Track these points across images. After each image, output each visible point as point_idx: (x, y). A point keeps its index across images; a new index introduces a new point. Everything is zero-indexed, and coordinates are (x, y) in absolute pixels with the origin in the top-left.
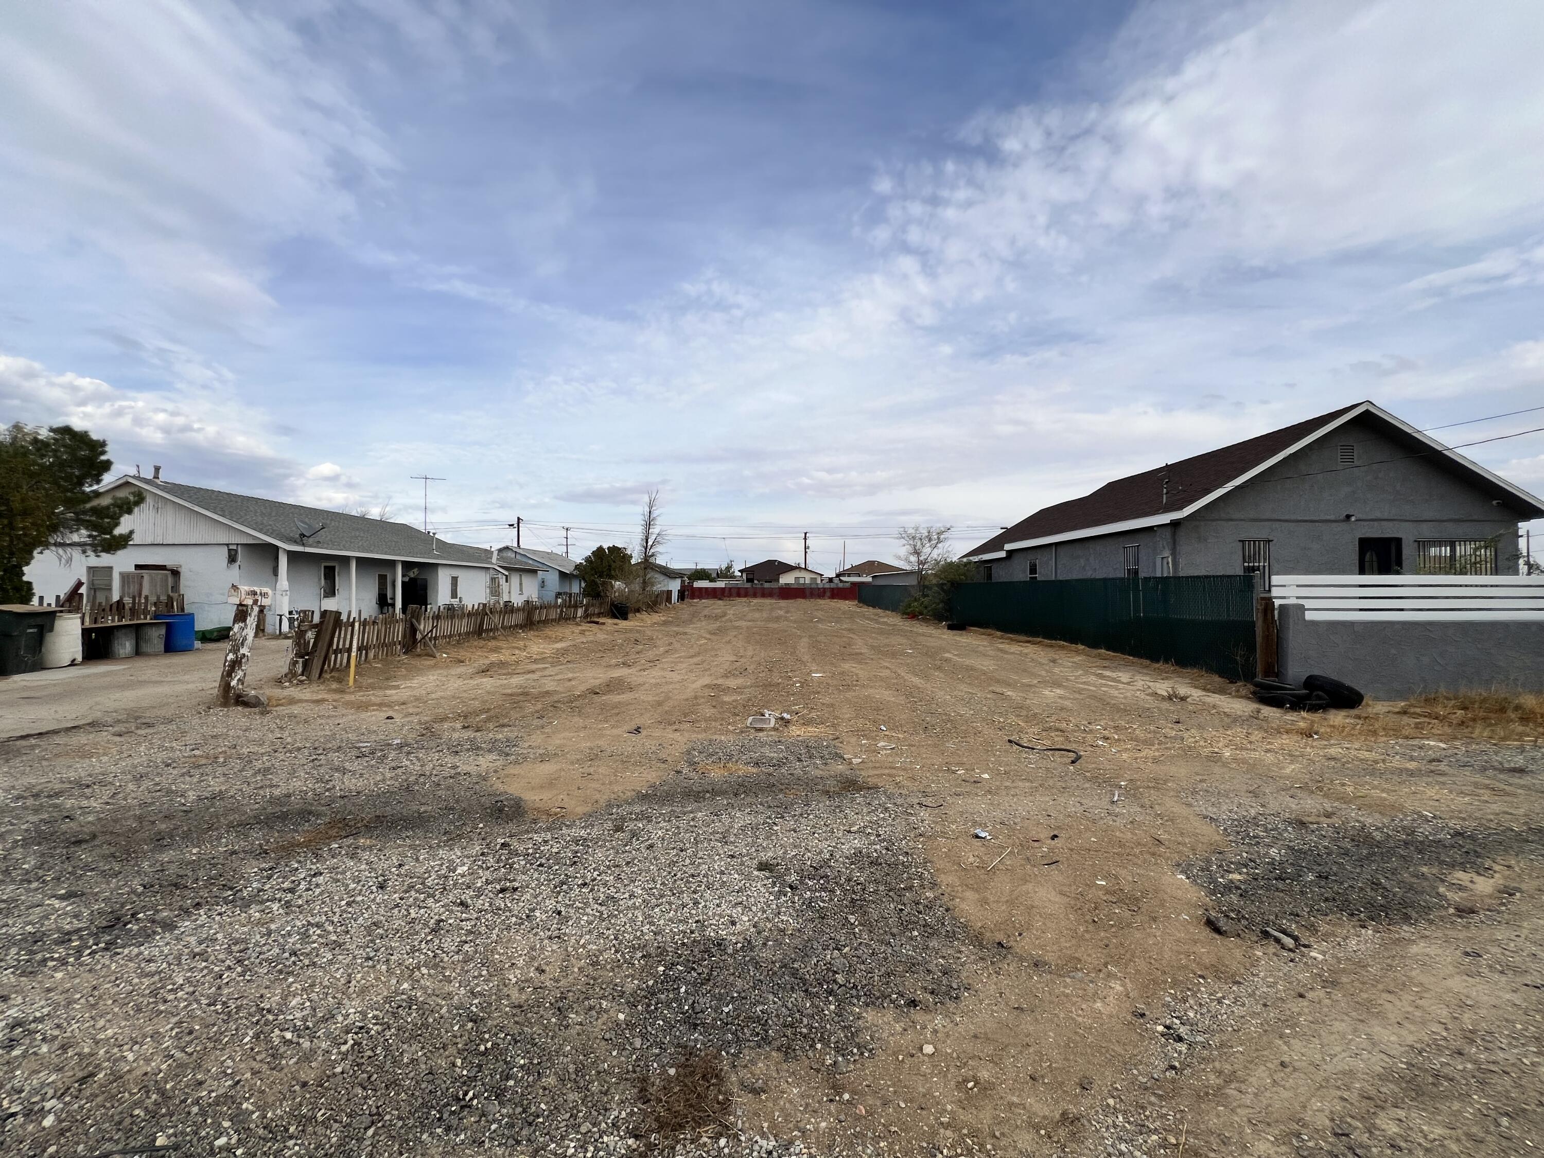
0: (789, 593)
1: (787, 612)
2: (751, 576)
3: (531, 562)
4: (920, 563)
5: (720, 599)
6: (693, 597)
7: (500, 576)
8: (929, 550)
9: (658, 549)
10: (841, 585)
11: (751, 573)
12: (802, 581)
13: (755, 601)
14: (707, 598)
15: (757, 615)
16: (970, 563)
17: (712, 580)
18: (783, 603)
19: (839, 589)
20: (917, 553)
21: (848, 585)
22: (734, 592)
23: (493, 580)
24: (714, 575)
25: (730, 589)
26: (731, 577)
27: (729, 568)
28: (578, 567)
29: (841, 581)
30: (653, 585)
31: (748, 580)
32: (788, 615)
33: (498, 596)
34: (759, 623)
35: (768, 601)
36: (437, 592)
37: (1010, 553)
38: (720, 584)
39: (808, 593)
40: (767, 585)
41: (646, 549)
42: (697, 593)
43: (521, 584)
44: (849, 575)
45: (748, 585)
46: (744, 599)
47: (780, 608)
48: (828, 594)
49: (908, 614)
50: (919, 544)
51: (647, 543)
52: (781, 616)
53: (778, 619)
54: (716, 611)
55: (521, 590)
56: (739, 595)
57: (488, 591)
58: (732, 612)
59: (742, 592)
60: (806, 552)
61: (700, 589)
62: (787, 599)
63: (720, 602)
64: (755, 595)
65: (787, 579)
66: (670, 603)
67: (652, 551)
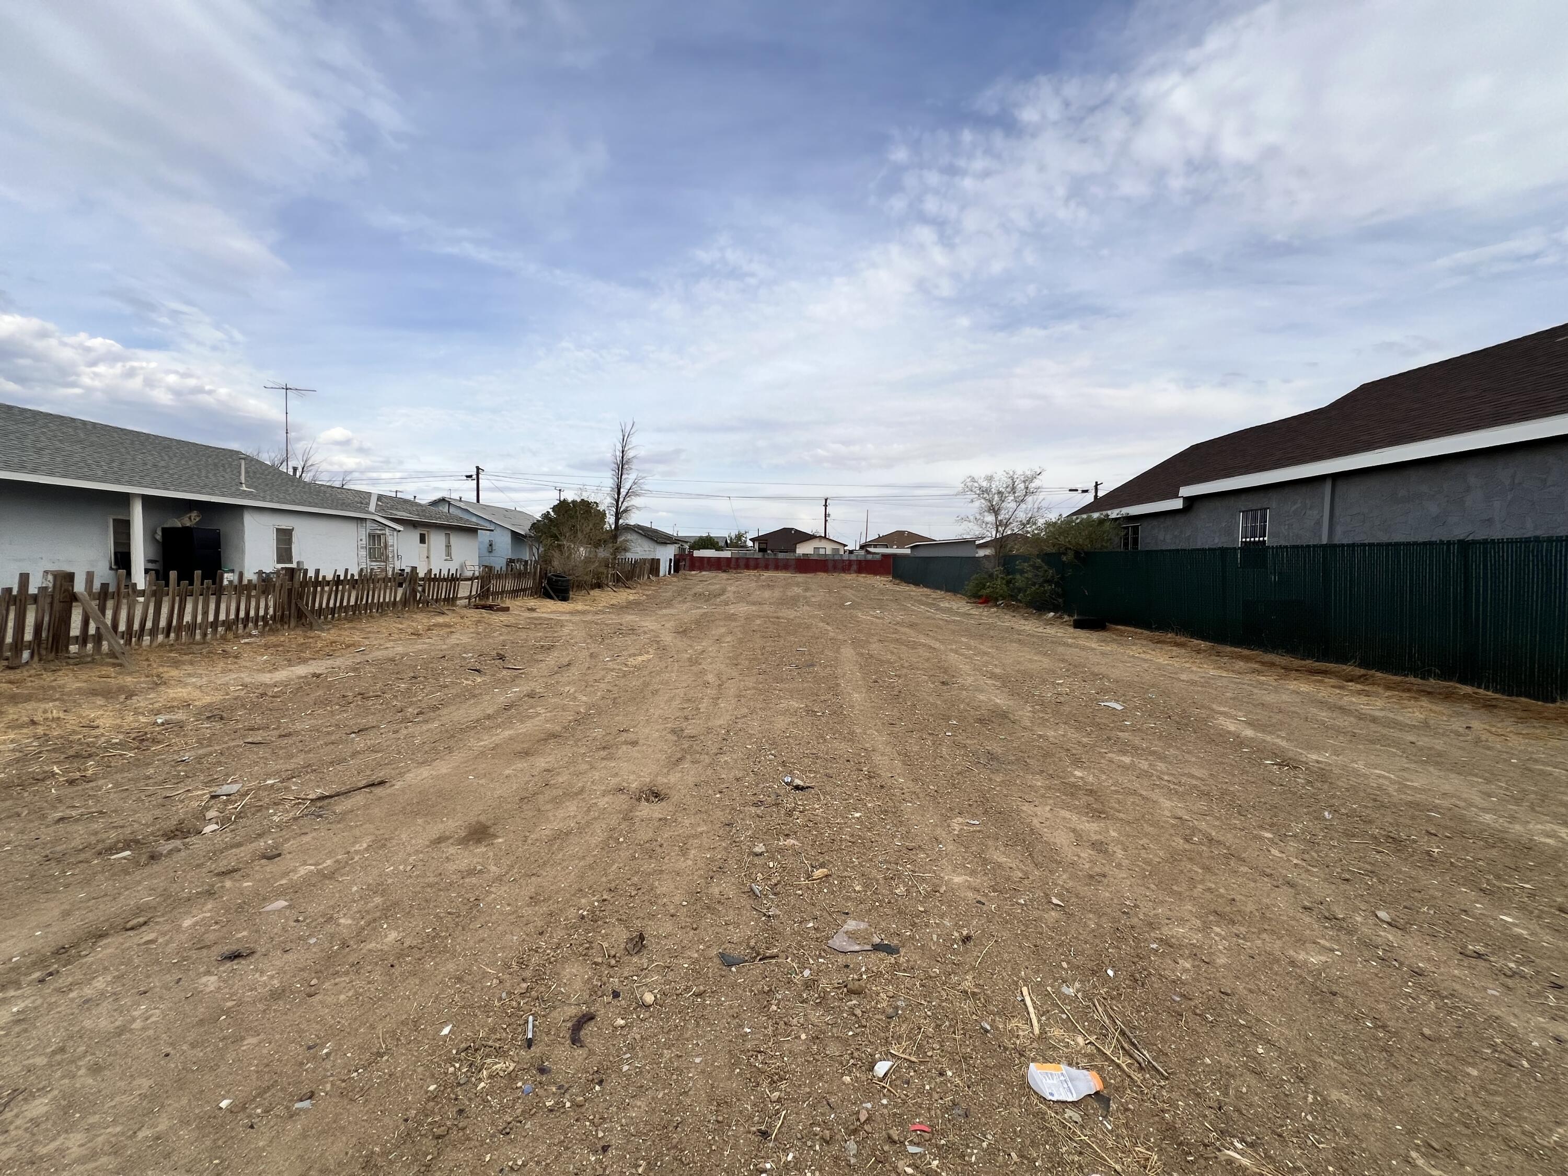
0: (808, 565)
1: (806, 590)
2: (763, 546)
3: (474, 519)
4: (998, 524)
5: (725, 571)
6: (692, 568)
7: (387, 531)
8: (1013, 505)
9: (634, 501)
10: (870, 557)
11: (764, 541)
12: (822, 552)
13: (767, 574)
14: (710, 570)
15: (767, 594)
16: (1090, 522)
17: (719, 549)
18: (800, 577)
19: (867, 561)
20: (995, 511)
21: (878, 557)
22: (742, 563)
23: (373, 537)
24: (722, 544)
25: (737, 559)
26: (742, 547)
27: (739, 537)
28: (535, 526)
29: (868, 552)
30: (626, 550)
31: (760, 550)
32: (808, 594)
33: (386, 560)
34: (766, 607)
35: (781, 575)
36: (243, 552)
37: (1191, 502)
38: (727, 554)
39: (830, 565)
40: (781, 556)
41: (617, 502)
42: (697, 564)
43: (448, 546)
44: (875, 546)
45: (760, 555)
46: (752, 572)
47: (798, 585)
48: (855, 567)
49: (980, 597)
50: (996, 498)
51: (619, 493)
52: (798, 596)
53: (793, 602)
54: (712, 588)
55: (449, 554)
56: (747, 567)
57: (363, 553)
58: (733, 588)
59: (752, 563)
60: (826, 521)
61: (702, 559)
62: (805, 572)
63: (724, 575)
64: (766, 568)
65: (804, 549)
66: (657, 574)
67: (625, 504)
